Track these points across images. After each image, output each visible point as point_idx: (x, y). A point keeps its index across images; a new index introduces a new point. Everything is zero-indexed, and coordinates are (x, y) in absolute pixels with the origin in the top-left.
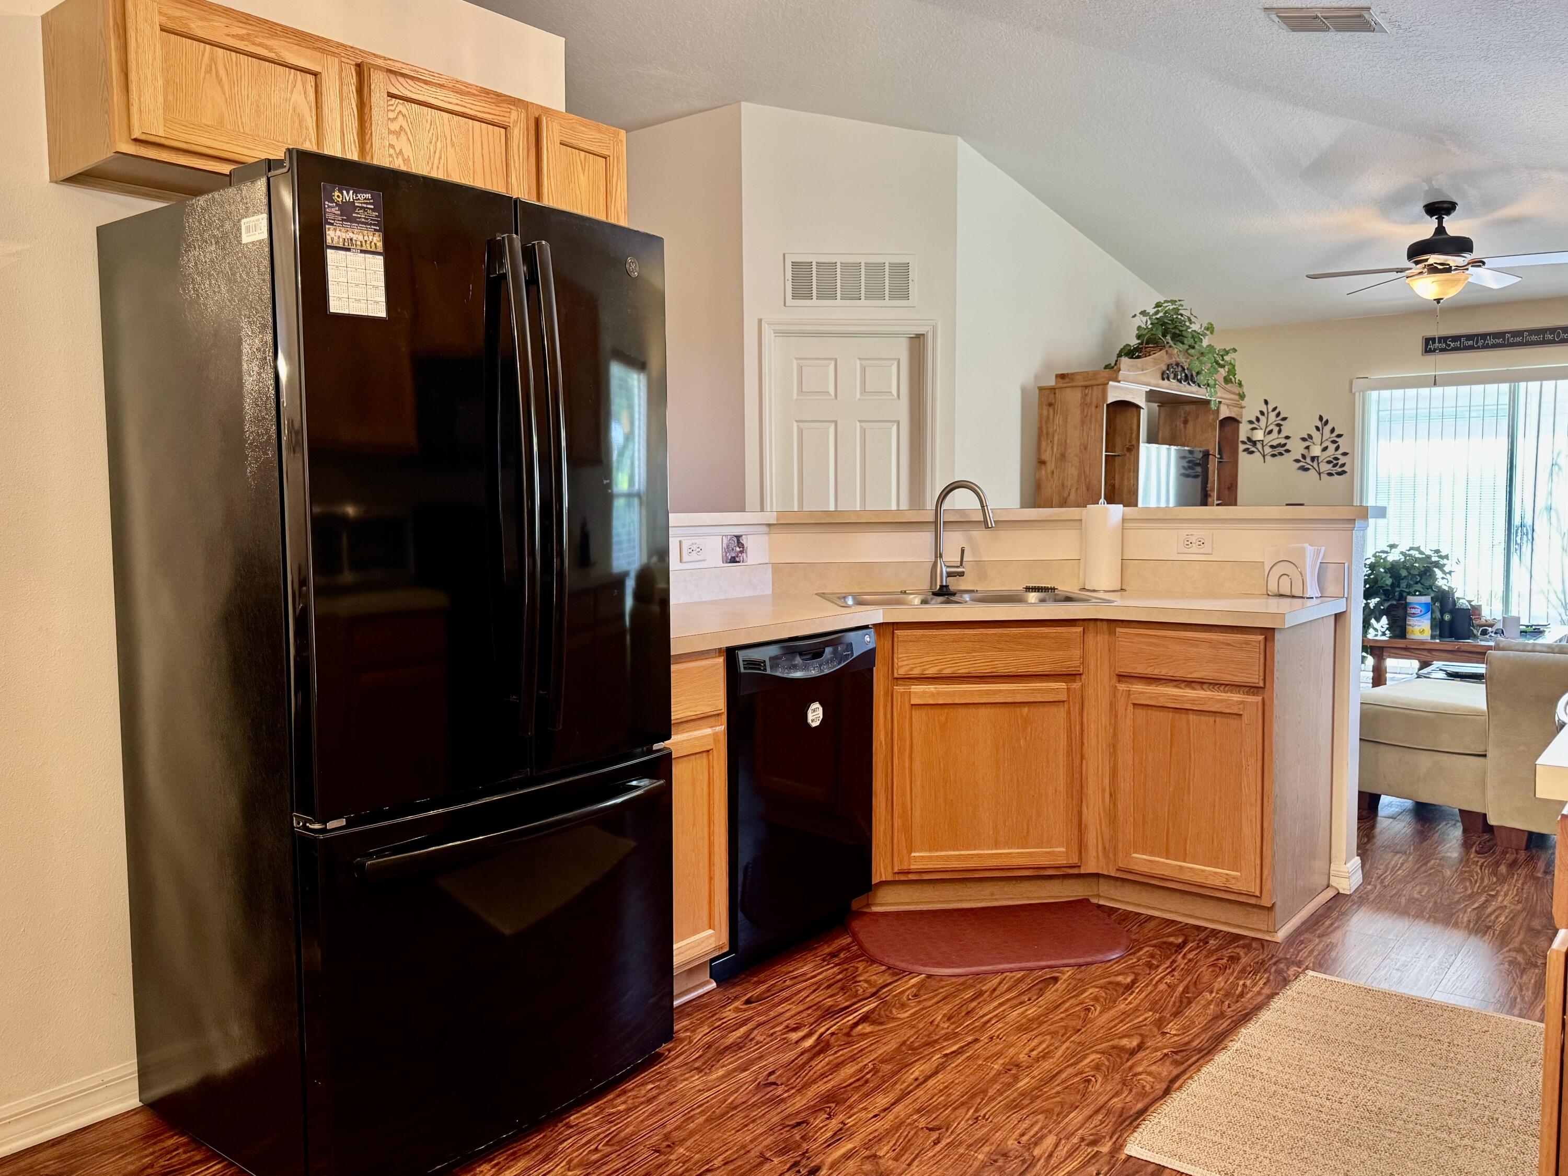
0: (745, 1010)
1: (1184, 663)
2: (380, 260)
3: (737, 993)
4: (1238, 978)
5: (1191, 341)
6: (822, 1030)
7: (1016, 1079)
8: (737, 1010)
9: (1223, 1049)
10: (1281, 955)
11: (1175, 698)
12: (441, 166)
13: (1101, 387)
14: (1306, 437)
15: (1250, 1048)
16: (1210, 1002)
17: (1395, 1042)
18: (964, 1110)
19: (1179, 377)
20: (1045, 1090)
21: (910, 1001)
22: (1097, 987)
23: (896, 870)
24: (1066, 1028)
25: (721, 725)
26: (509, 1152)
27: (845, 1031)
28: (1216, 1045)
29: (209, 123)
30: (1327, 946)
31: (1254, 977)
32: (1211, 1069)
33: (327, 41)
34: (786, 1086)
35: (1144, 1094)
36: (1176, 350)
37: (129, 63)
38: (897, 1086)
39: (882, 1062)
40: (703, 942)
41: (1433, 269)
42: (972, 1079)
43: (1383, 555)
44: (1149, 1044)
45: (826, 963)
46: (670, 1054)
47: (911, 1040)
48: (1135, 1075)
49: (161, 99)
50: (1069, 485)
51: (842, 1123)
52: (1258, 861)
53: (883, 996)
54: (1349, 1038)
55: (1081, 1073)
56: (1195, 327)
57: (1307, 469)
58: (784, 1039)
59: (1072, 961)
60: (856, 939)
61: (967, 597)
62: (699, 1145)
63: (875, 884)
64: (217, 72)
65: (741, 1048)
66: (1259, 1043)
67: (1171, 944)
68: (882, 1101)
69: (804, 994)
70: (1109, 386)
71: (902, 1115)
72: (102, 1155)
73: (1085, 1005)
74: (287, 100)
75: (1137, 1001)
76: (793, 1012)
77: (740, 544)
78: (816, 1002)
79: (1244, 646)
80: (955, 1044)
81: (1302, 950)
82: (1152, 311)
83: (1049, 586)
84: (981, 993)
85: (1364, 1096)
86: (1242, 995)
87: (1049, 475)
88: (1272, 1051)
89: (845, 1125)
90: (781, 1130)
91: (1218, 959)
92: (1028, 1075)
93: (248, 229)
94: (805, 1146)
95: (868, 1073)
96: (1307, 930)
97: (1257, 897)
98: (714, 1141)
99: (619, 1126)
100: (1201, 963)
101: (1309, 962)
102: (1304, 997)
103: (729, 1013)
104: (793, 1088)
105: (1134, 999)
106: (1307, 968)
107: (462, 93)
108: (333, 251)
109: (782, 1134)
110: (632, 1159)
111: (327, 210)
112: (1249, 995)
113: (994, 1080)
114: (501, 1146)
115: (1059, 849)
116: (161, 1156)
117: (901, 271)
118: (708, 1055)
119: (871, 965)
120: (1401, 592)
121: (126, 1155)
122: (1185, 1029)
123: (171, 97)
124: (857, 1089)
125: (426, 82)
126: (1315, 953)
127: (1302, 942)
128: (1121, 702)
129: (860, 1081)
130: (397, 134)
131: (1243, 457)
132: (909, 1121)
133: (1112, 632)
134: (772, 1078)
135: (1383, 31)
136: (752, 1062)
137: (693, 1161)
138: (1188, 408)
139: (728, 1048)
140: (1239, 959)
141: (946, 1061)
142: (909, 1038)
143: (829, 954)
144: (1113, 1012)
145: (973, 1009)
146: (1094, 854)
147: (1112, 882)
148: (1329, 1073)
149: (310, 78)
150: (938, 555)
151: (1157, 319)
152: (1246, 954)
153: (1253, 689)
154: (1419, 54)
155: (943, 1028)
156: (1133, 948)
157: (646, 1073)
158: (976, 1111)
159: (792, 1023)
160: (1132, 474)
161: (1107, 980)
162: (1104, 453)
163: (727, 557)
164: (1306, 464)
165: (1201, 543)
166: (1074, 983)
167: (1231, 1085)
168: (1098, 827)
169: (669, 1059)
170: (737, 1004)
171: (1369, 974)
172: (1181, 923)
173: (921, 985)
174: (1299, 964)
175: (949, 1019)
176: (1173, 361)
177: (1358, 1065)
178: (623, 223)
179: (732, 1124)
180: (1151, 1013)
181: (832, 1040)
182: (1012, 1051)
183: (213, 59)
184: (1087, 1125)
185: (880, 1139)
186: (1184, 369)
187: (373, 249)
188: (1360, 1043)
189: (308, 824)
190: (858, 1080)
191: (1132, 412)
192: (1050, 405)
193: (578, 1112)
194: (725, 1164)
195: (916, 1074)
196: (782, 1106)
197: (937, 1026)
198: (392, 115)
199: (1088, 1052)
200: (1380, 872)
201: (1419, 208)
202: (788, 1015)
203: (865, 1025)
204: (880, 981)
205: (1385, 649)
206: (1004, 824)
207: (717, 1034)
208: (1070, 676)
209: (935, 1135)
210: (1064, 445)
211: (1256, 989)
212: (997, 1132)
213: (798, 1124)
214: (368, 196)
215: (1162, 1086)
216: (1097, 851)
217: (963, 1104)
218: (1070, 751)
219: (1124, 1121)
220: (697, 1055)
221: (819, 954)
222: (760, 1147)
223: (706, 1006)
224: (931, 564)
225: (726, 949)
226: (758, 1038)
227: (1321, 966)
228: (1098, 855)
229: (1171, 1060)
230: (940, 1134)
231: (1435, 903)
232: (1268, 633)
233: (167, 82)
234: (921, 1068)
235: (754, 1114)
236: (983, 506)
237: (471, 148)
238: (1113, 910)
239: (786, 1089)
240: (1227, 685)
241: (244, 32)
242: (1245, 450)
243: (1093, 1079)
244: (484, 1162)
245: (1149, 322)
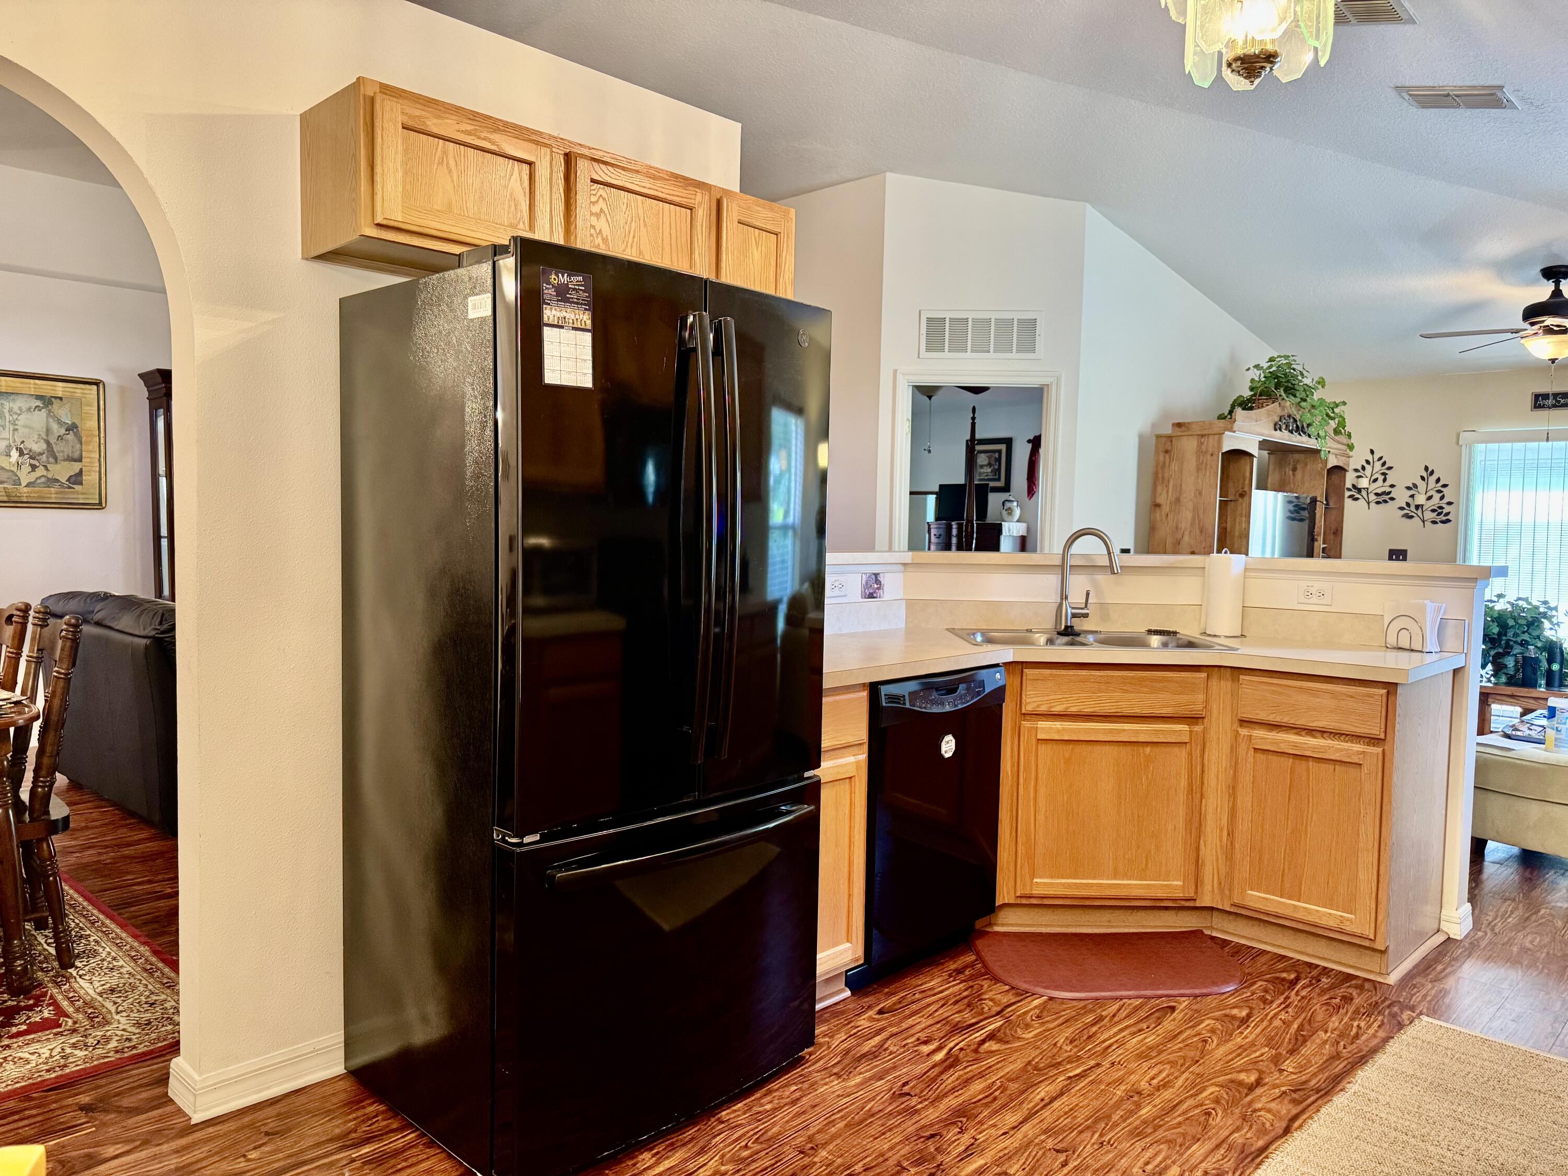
0: (878, 1020)
1: (1305, 712)
2: (588, 336)
3: (870, 1003)
4: (1352, 1019)
5: (1303, 395)
6: (952, 1045)
7: (1138, 1106)
8: (871, 1019)
9: (1342, 1090)
10: (1394, 999)
11: (1295, 745)
12: (634, 245)
13: (1216, 437)
14: (1411, 486)
15: (1367, 1091)
16: (1325, 1042)
17: (1514, 1095)
18: (1090, 1134)
19: (1291, 428)
20: (1166, 1119)
21: (1033, 1022)
22: (1213, 1019)
23: (1018, 894)
24: (1184, 1058)
25: (863, 754)
26: (668, 1142)
27: (972, 1047)
28: (1333, 1088)
29: (439, 208)
30: (1441, 991)
31: (1368, 1019)
32: (1330, 1110)
33: (540, 134)
34: (919, 1097)
35: (1263, 1131)
36: (1288, 403)
37: (375, 158)
38: (1024, 1105)
39: (1009, 1080)
40: (841, 954)
41: (1549, 331)
42: (1096, 1103)
43: (1491, 605)
44: (1267, 1080)
45: (952, 979)
46: (811, 1058)
47: (1037, 1060)
48: (1255, 1111)
49: (400, 189)
50: (1183, 528)
51: (973, 1138)
52: (1374, 906)
53: (1007, 1015)
54: (1467, 1088)
55: (1201, 1105)
56: (1307, 381)
57: (1412, 517)
58: (916, 1051)
59: (1188, 992)
60: (980, 958)
61: (1091, 638)
62: (841, 1150)
63: (999, 906)
64: (448, 164)
65: (876, 1057)
66: (1377, 1087)
67: (1284, 979)
68: (1011, 1119)
69: (933, 1008)
70: (1224, 436)
71: (1031, 1134)
72: (313, 1116)
73: (1202, 1036)
74: (506, 187)
75: (1253, 1036)
76: (923, 1026)
77: (877, 581)
78: (944, 1017)
79: (1366, 698)
80: (1078, 1067)
81: (1415, 994)
82: (1265, 365)
83: (1171, 630)
84: (1101, 1018)
85: (1486, 1151)
86: (1357, 1036)
87: (1164, 518)
88: (1390, 1096)
89: (976, 1140)
90: (916, 1140)
91: (1331, 998)
92: (1149, 1103)
93: (474, 307)
94: (939, 1158)
95: (996, 1090)
96: (1419, 974)
97: (1371, 940)
98: (854, 1146)
99: (766, 1125)
100: (1315, 1001)
101: (1423, 1007)
102: (1419, 1042)
103: (863, 1022)
104: (926, 1100)
105: (1250, 1033)
106: (1421, 1013)
107: (654, 178)
108: (549, 328)
109: (917, 1144)
110: (780, 1158)
111: (545, 292)
112: (1364, 1038)
113: (1117, 1105)
114: (661, 1136)
115: (1175, 883)
116: (364, 1122)
117: (1029, 326)
118: (846, 1062)
119: (995, 984)
120: (1508, 641)
121: (333, 1119)
122: (1301, 1068)
123: (408, 187)
124: (987, 1105)
125: (623, 169)
126: (1429, 998)
127: (1415, 986)
128: (1242, 749)
129: (989, 1098)
130: (598, 215)
131: (1348, 502)
132: (1037, 1141)
133: (1235, 679)
134: (906, 1089)
135: (1514, 107)
136: (887, 1072)
137: (836, 1164)
138: (1296, 456)
139: (864, 1056)
140: (1352, 999)
141: (1070, 1084)
142: (1034, 1058)
143: (955, 970)
144: (1229, 1046)
145: (1095, 1033)
146: (1210, 888)
147: (1226, 916)
148: (1450, 1123)
149: (526, 167)
150: (1064, 597)
151: (1270, 372)
152: (1359, 995)
153: (1373, 741)
154: (1549, 129)
155: (1066, 1051)
156: (1247, 981)
157: (790, 1075)
158: (1101, 1135)
159: (922, 1036)
160: (1244, 519)
161: (1223, 1012)
162: (1218, 499)
163: (866, 594)
164: (1410, 512)
165: (1321, 594)
166: (1191, 1013)
167: (1351, 1128)
168: (1215, 864)
169: (809, 1063)
170: (871, 1013)
171: (1484, 1024)
172: (1293, 958)
173: (1043, 1007)
174: (1412, 1009)
175: (1071, 1042)
176: (1285, 413)
177: (1478, 1117)
178: (790, 296)
179: (872, 1131)
180: (1267, 1049)
181: (961, 1055)
182: (1133, 1078)
183: (445, 152)
184: (1209, 1159)
185: (1009, 1158)
186: (1295, 421)
187: (583, 327)
188: (1479, 1094)
189: (507, 838)
190: (987, 1097)
191: (1245, 460)
192: (1167, 452)
193: (729, 1108)
194: (865, 1170)
195: (1042, 1094)
196: (916, 1118)
197: (1061, 1048)
198: (594, 199)
199: (1206, 1084)
200: (1490, 919)
201: (1536, 271)
202: (918, 1028)
203: (992, 1043)
204: (1005, 1000)
205: (1490, 696)
206: (1124, 856)
207: (852, 1041)
208: (1193, 719)
209: (1062, 1157)
210: (1179, 489)
211: (1371, 1031)
212: (1121, 1159)
213: (932, 1136)
214: (580, 278)
215: (1281, 1125)
216: (1213, 886)
217: (1088, 1128)
218: (1191, 791)
219: (1247, 1157)
220: (836, 1061)
221: (945, 970)
222: (897, 1156)
223: (843, 1013)
224: (1056, 606)
225: (861, 962)
226: (892, 1048)
227: (1435, 1012)
228: (1213, 891)
229: (1289, 1098)
230: (1067, 1156)
231: (1548, 953)
232: (1391, 688)
233: (406, 173)
234: (1047, 1089)
235: (891, 1123)
236: (1109, 553)
237: (661, 227)
238: (1225, 943)
239: (920, 1100)
240: (1347, 735)
241: (472, 127)
242: (1350, 497)
243: (1213, 1112)
244: (646, 1151)
245: (1262, 375)
